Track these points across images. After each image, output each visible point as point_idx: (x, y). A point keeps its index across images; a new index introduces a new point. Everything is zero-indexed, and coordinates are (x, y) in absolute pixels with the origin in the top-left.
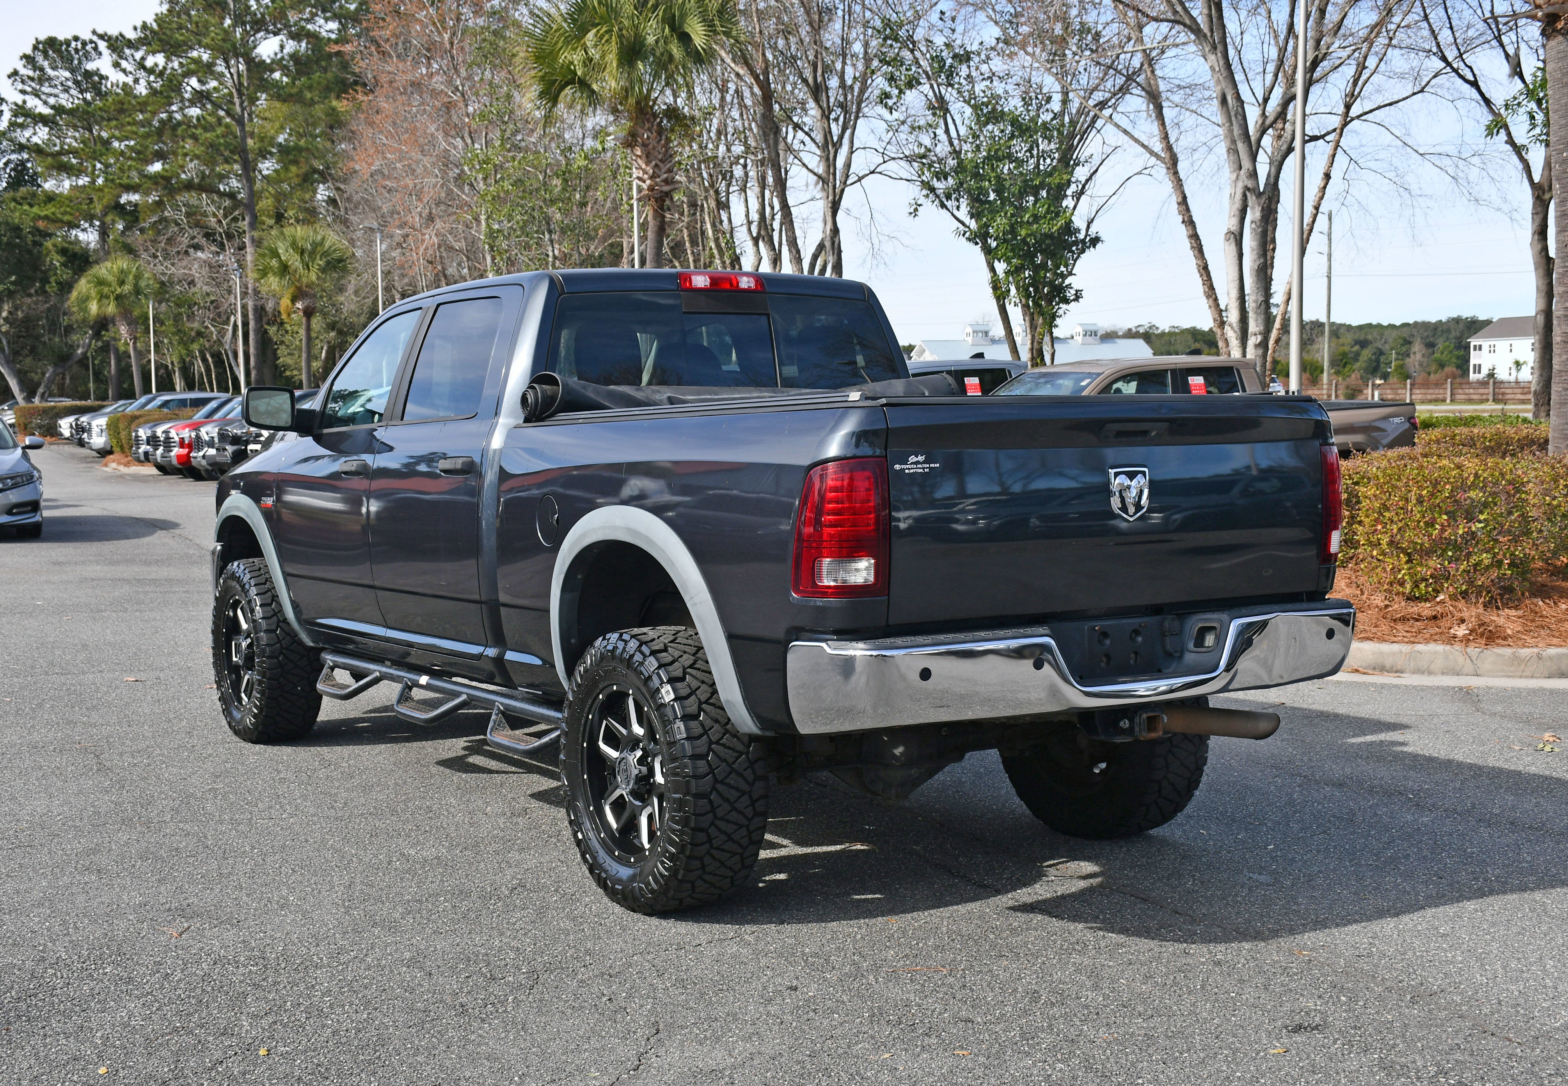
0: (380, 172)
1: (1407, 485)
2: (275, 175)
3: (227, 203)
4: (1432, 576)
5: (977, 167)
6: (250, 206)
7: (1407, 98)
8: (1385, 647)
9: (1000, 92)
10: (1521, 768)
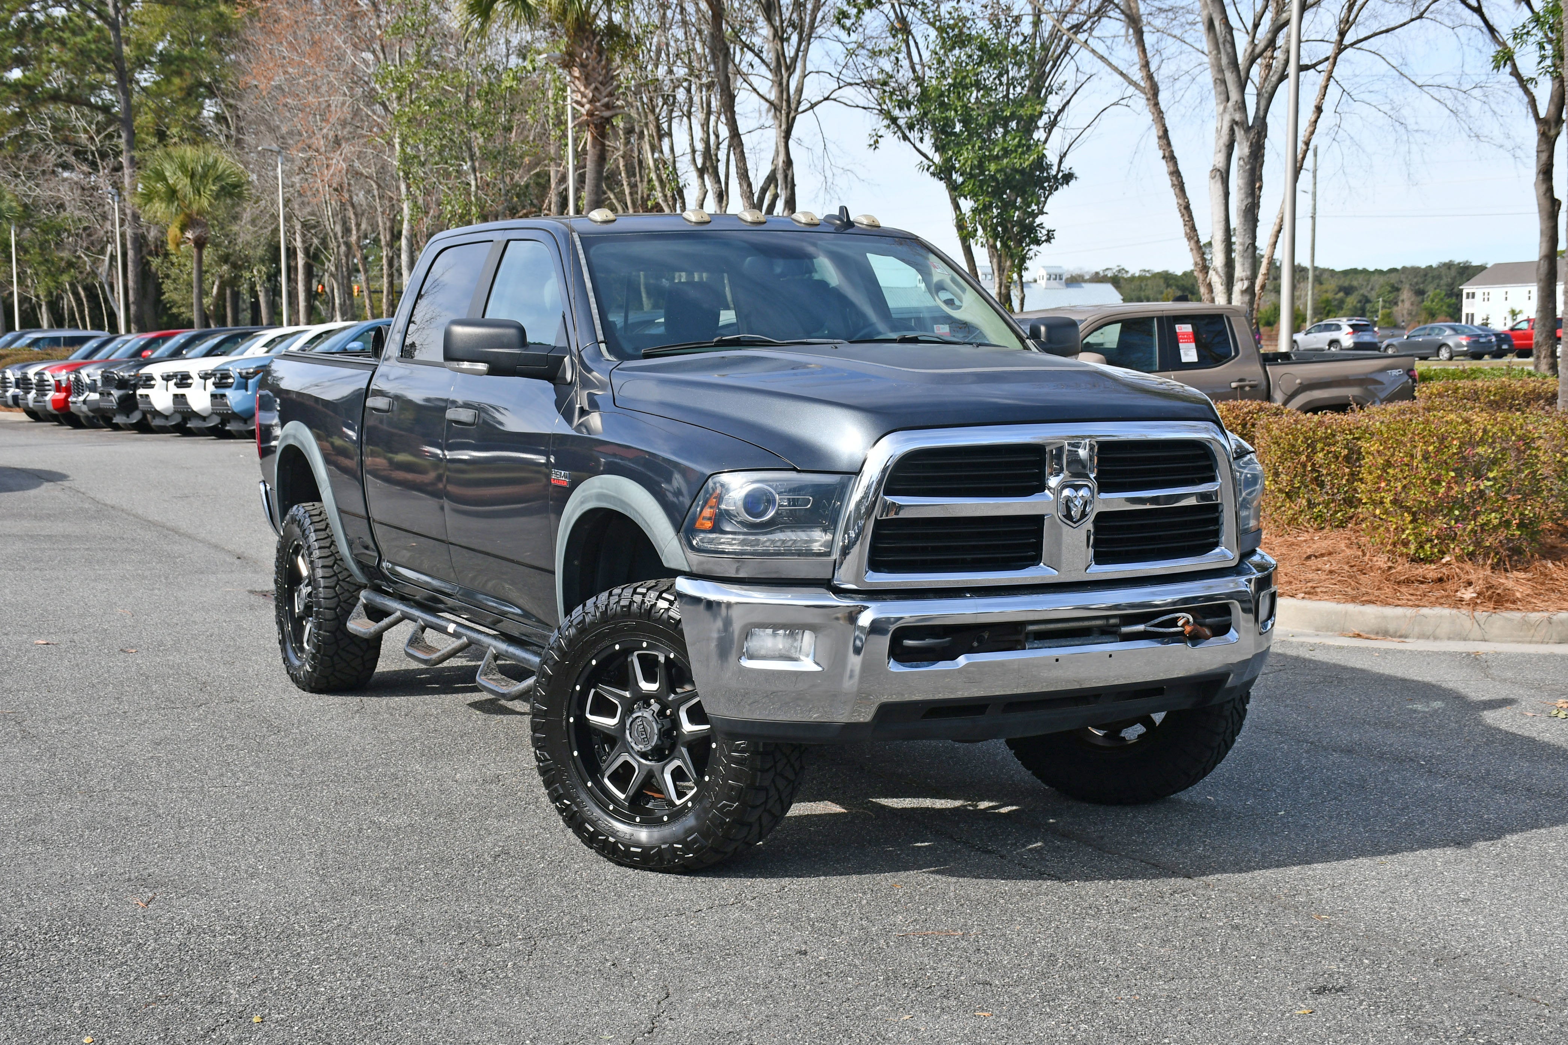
0: (279, 88)
1: (1412, 440)
2: (155, 88)
3: (101, 117)
4: (1437, 537)
5: (942, 95)
6: (127, 122)
7: (1404, 24)
8: (1389, 611)
9: (967, 13)
10: (1535, 735)
